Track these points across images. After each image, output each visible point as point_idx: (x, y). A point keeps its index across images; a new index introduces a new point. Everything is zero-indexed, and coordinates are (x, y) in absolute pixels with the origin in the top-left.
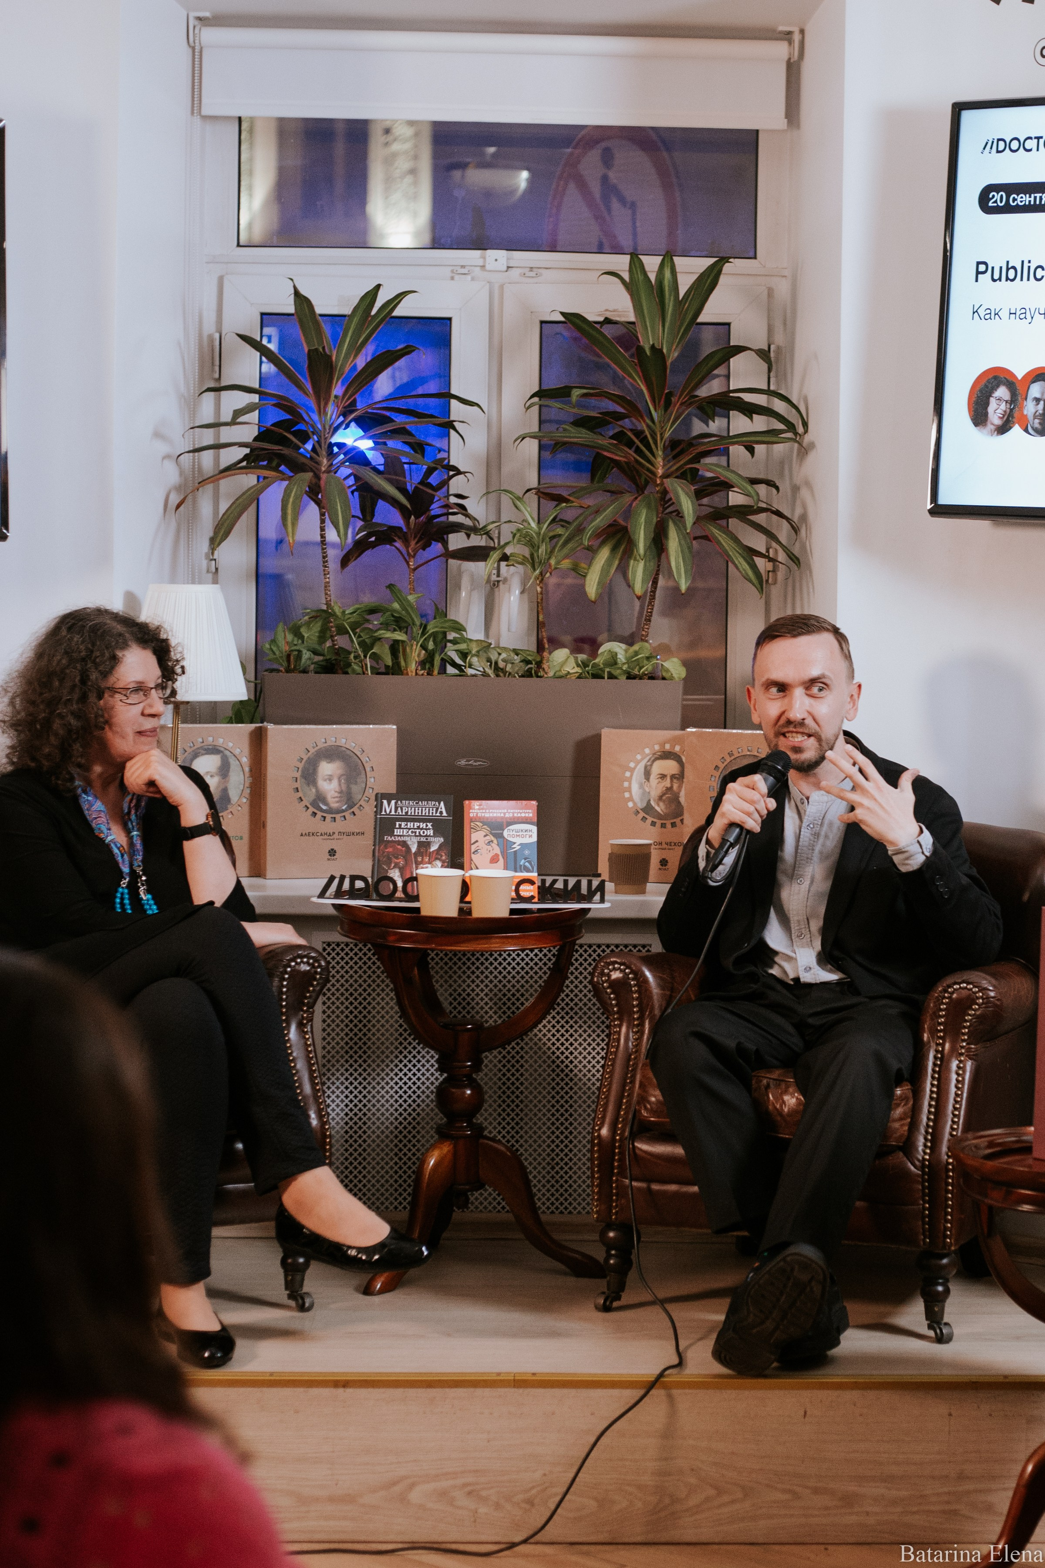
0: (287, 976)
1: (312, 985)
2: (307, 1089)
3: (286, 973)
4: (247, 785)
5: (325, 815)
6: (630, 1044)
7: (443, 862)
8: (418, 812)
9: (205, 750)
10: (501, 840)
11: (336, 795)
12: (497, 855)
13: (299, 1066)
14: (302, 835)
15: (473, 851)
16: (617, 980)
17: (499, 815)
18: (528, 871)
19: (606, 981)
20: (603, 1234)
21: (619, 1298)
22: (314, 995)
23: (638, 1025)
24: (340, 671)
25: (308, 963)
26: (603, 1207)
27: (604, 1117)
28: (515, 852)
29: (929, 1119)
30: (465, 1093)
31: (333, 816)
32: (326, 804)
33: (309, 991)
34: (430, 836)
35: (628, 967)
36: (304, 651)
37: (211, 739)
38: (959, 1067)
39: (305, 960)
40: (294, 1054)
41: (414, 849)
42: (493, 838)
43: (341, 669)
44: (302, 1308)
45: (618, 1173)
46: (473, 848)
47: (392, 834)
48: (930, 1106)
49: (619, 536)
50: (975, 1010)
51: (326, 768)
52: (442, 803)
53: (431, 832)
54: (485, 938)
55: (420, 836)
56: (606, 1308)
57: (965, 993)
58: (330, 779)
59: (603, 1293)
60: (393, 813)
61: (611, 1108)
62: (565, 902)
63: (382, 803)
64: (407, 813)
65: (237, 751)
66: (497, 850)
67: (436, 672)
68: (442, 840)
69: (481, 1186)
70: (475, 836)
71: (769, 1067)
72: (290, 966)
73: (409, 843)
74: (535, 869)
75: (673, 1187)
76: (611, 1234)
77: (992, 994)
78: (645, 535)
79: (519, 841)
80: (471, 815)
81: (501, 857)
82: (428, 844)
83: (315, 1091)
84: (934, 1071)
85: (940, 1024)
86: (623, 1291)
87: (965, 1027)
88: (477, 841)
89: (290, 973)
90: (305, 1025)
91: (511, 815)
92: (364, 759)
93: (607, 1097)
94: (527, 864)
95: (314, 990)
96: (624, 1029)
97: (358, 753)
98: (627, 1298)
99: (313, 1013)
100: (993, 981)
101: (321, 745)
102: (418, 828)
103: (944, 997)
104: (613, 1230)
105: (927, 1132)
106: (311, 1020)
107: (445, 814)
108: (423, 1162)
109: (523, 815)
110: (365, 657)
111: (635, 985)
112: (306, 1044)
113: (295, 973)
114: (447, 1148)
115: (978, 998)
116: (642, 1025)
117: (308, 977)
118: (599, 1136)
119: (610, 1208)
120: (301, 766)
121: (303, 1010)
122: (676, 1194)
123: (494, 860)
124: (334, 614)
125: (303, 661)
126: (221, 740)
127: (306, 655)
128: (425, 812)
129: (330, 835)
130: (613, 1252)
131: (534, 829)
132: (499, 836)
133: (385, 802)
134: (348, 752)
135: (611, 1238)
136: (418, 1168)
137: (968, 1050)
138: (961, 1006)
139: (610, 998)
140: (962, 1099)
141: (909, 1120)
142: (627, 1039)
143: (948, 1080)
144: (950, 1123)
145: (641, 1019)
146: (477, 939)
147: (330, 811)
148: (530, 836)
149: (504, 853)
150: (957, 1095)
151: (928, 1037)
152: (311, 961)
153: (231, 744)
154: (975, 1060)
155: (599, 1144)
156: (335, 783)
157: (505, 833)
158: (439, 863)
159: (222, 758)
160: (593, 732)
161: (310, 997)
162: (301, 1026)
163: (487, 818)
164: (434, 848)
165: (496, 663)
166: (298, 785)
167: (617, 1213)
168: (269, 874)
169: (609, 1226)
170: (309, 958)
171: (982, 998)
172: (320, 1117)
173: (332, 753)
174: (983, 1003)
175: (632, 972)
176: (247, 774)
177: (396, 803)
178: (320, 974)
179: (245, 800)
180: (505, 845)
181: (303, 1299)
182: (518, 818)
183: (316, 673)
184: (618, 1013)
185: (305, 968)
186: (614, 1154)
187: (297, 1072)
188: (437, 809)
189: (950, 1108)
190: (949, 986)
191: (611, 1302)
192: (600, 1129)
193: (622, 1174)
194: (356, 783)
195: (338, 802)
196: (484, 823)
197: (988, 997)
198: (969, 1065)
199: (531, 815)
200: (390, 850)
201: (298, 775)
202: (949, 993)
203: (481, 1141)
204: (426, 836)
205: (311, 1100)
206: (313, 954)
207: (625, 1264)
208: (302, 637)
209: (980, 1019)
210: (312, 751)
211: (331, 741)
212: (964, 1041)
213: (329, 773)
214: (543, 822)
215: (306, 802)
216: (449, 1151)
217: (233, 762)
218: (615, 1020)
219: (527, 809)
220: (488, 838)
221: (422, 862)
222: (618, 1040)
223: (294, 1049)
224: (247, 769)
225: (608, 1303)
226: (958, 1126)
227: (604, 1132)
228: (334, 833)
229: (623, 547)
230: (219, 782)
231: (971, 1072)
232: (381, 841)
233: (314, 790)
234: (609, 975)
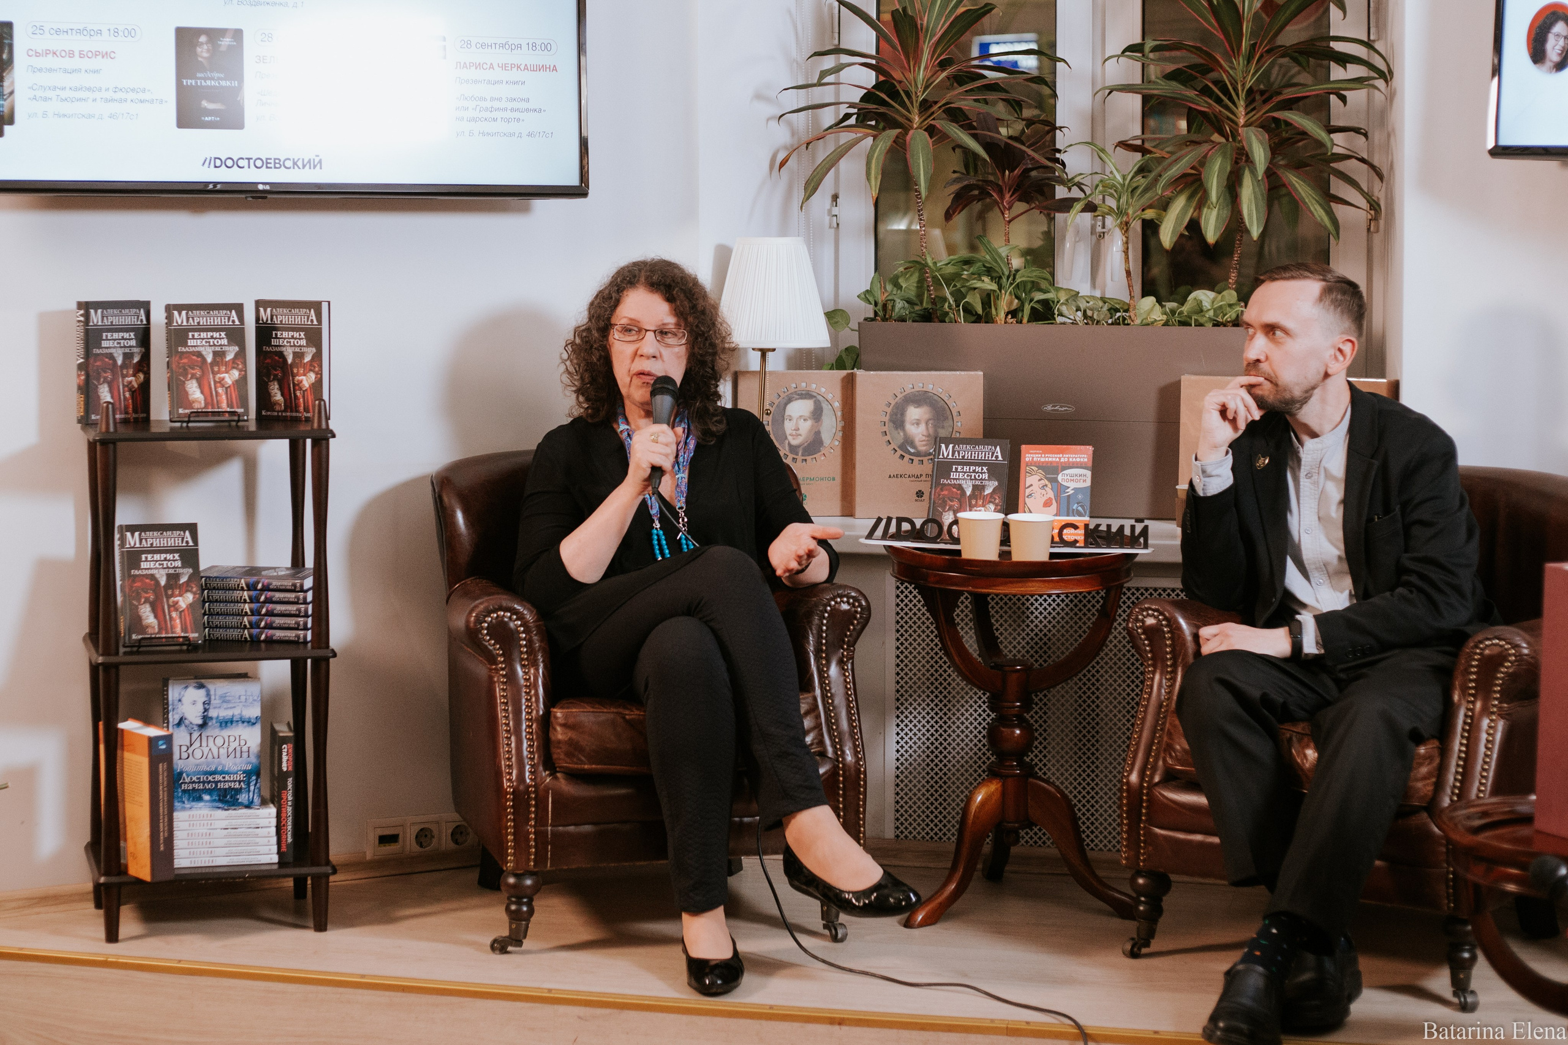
0: (826, 615)
1: (853, 624)
2: (844, 725)
3: (826, 611)
4: (839, 428)
5: (912, 457)
6: (1163, 691)
7: (996, 505)
8: (975, 456)
9: (798, 395)
10: (1055, 484)
11: (924, 438)
12: (1050, 499)
13: (836, 702)
14: (890, 477)
15: (1027, 495)
16: (1151, 627)
17: (1054, 459)
18: (1080, 515)
19: (1140, 627)
20: (1133, 880)
21: (1147, 945)
22: (855, 634)
23: (1171, 672)
24: (936, 320)
25: (848, 602)
26: (1132, 853)
27: (1133, 765)
28: (1069, 496)
29: (1456, 779)
30: (1014, 732)
31: (921, 459)
32: (914, 447)
33: (849, 630)
34: (985, 479)
35: (1161, 614)
36: (898, 301)
37: (804, 385)
38: (1490, 727)
39: (845, 599)
40: (833, 691)
41: (968, 493)
42: (1047, 482)
43: (937, 317)
44: (835, 939)
45: (1146, 820)
46: (1028, 491)
47: (948, 478)
48: (1458, 765)
49: (1196, 185)
50: (1507, 667)
51: (914, 413)
52: (998, 447)
53: (986, 476)
54: (1020, 582)
55: (975, 479)
56: (1134, 954)
57: (1496, 650)
58: (918, 423)
59: (1133, 939)
60: (950, 457)
61: (1140, 755)
62: (1109, 547)
63: (940, 447)
64: (963, 457)
65: (830, 396)
66: (1051, 494)
67: (1025, 320)
68: (996, 483)
69: (1030, 825)
70: (1030, 480)
71: (1293, 720)
72: (830, 606)
73: (964, 486)
74: (1088, 513)
75: (1198, 837)
76: (1141, 881)
77: (1526, 651)
78: (1218, 183)
79: (1072, 485)
80: (1027, 459)
81: (1054, 501)
82: (983, 487)
83: (852, 727)
84: (1464, 730)
85: (1471, 681)
86: (1153, 937)
87: (1497, 685)
88: (1031, 485)
89: (831, 613)
90: (845, 663)
91: (1066, 460)
92: (951, 404)
93: (1138, 744)
94: (1080, 508)
95: (854, 629)
96: (1157, 677)
97: (946, 399)
98: (1155, 945)
99: (853, 652)
100: (1527, 637)
101: (908, 391)
102: (974, 471)
103: (1476, 654)
104: (1142, 877)
105: (1453, 793)
106: (852, 658)
107: (1000, 458)
108: (969, 799)
109: (1078, 460)
110: (958, 306)
111: (1168, 632)
112: (845, 681)
113: (835, 612)
114: (993, 787)
115: (1510, 655)
116: (1174, 672)
117: (849, 616)
118: (1128, 783)
119: (1138, 854)
120: (889, 410)
121: (843, 649)
122: (1201, 844)
123: (1047, 504)
124: (926, 265)
125: (897, 310)
126: (814, 386)
127: (899, 304)
128: (981, 456)
129: (917, 477)
130: (1143, 899)
131: (1089, 473)
132: (1054, 481)
133: (943, 446)
134: (936, 397)
135: (1140, 885)
136: (965, 805)
137: (1500, 708)
138: (1491, 664)
139: (1144, 644)
140: (1491, 759)
141: (1434, 780)
142: (1160, 686)
143: (1477, 740)
144: (1477, 784)
145: (1174, 666)
146: (1011, 582)
147: (918, 454)
148: (1084, 481)
149: (1058, 497)
150: (1486, 755)
151: (1459, 696)
152: (851, 601)
153: (823, 390)
154: (1507, 720)
155: (1128, 791)
156: (922, 427)
157: (1060, 478)
158: (992, 507)
159: (815, 402)
160: (1173, 379)
161: (850, 635)
162: (841, 663)
163: (1043, 462)
164: (988, 491)
165: (1085, 311)
166: (885, 429)
167: (1144, 861)
168: (858, 513)
169: (1139, 873)
170: (848, 597)
171: (1514, 655)
172: (856, 753)
173: (920, 399)
174: (1515, 661)
175: (1166, 618)
176: (839, 419)
177: (953, 447)
178: (861, 613)
179: (837, 443)
180: (1059, 489)
181: (836, 930)
182: (1073, 463)
183: (913, 321)
184: (1152, 659)
185: (845, 607)
186: (1142, 800)
187: (834, 707)
188: (993, 453)
189: (1478, 768)
190: (1481, 642)
191: (1139, 949)
192: (1128, 776)
193: (1151, 821)
194: (943, 427)
195: (924, 446)
196: (1039, 467)
197: (1521, 655)
198: (1501, 725)
199: (1086, 460)
200: (945, 492)
201: (887, 419)
202: (1481, 649)
203: (1031, 780)
204: (981, 479)
205: (847, 736)
206: (853, 594)
207: (1156, 911)
208: (900, 287)
209: (1512, 677)
210: (900, 396)
211: (919, 387)
212: (1496, 699)
213: (917, 417)
214: (1098, 468)
215: (893, 446)
216: (997, 789)
217: (825, 405)
218: (1149, 666)
219: (1083, 454)
220: (1042, 482)
221: (976, 505)
222: (1151, 687)
223: (832, 685)
224: (839, 414)
225: (1136, 949)
226: (1486, 787)
227: (1134, 778)
228: (921, 475)
229: (1199, 195)
230: (812, 426)
231: (1502, 733)
232: (938, 484)
233: (902, 434)
234: (1143, 622)
